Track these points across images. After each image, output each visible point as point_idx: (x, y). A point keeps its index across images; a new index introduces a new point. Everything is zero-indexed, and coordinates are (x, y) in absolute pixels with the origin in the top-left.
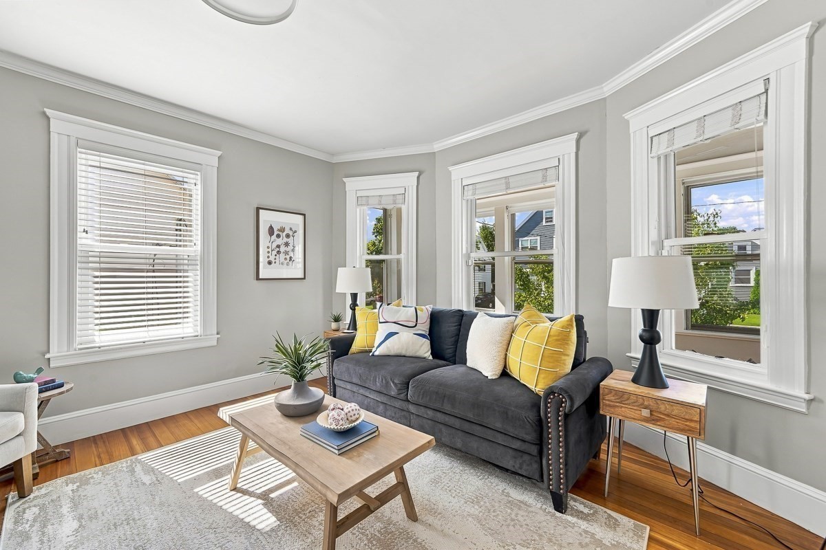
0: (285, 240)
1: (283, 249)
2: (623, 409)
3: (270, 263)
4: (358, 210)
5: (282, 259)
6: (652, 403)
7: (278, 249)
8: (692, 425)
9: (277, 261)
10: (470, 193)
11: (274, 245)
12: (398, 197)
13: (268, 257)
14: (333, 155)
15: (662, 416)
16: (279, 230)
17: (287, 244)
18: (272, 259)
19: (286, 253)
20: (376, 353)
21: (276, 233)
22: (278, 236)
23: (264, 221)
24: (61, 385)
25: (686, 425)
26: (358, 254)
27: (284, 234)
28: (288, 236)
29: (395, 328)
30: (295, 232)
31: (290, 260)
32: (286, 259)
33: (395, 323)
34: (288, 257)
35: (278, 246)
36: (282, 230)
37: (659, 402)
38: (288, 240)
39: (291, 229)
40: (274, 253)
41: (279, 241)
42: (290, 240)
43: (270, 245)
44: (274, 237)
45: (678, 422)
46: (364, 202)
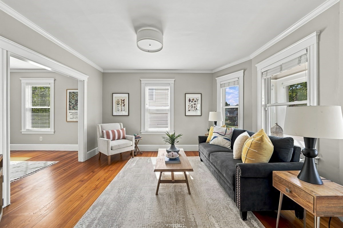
0: (194, 103)
1: (193, 106)
2: (281, 186)
3: (189, 110)
4: (221, 90)
5: (193, 109)
6: (292, 186)
7: (192, 106)
8: (310, 205)
9: (192, 110)
10: (265, 75)
11: (191, 105)
12: (236, 82)
13: (189, 109)
14: (212, 70)
15: (296, 195)
16: (192, 100)
17: (195, 104)
18: (190, 109)
19: (195, 107)
20: (210, 143)
21: (191, 101)
22: (192, 102)
23: (187, 97)
24: (140, 138)
25: (307, 204)
26: (221, 106)
27: (194, 101)
28: (195, 101)
29: (217, 135)
30: (198, 100)
31: (196, 109)
32: (194, 109)
33: (217, 133)
34: (195, 108)
35: (192, 105)
36: (193, 100)
37: (295, 186)
38: (195, 103)
39: (196, 99)
40: (191, 107)
41: (192, 103)
42: (196, 103)
43: (189, 105)
44: (191, 102)
45: (303, 201)
46: (223, 86)
